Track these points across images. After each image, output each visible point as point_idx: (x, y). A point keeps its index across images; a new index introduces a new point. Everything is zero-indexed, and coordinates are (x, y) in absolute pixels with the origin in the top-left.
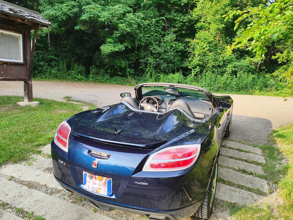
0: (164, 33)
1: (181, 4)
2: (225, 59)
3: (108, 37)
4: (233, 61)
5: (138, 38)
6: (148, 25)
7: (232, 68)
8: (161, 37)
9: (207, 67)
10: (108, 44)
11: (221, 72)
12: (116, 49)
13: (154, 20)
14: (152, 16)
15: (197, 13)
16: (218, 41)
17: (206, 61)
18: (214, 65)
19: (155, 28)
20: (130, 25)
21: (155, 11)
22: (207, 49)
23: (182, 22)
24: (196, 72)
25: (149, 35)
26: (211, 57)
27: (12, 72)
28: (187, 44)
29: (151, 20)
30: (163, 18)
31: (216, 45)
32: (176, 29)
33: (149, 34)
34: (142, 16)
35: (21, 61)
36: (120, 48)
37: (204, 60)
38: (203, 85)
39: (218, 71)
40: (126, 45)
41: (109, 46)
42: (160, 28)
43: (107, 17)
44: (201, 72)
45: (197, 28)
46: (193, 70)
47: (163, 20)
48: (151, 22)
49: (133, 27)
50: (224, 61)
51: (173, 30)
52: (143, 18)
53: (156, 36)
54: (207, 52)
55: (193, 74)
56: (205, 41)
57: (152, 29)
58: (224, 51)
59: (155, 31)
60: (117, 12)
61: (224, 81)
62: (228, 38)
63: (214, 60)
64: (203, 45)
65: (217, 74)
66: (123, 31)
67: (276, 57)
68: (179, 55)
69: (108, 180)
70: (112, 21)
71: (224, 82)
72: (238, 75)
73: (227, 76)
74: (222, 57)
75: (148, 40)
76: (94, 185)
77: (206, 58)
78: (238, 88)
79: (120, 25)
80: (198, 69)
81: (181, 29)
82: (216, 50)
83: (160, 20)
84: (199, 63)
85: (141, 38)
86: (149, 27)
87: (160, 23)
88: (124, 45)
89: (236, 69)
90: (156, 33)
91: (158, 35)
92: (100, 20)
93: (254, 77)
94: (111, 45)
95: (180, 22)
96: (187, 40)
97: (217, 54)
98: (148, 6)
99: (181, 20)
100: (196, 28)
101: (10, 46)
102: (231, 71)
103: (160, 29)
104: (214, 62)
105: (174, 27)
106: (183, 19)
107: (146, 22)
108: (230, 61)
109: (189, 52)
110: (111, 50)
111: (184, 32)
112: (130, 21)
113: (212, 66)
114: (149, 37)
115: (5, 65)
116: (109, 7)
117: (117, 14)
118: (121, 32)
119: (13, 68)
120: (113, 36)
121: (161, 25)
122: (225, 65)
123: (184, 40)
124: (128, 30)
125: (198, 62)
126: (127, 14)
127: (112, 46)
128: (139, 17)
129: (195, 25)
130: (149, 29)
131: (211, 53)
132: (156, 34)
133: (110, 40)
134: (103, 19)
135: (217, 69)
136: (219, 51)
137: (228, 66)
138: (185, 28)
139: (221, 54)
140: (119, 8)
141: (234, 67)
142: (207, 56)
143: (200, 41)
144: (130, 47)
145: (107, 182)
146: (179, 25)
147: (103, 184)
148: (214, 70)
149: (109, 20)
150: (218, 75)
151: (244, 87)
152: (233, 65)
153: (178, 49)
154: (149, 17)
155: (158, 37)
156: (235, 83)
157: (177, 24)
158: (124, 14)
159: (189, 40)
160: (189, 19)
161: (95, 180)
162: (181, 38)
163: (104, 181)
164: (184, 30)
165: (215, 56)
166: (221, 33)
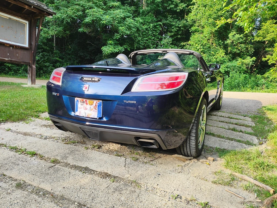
0: (161, 37)
1: (177, 10)
2: (218, 60)
3: (109, 40)
4: (226, 62)
5: (137, 40)
6: (146, 29)
7: (225, 69)
8: (158, 40)
10: (109, 46)
12: (116, 50)
13: (152, 25)
14: (150, 21)
15: (191, 18)
16: (211, 44)
19: (153, 32)
20: (129, 28)
21: (153, 17)
22: (201, 50)
23: (178, 27)
25: (147, 39)
26: (205, 58)
27: (17, 55)
29: (149, 25)
30: (160, 23)
31: (209, 47)
32: (172, 34)
33: (147, 37)
34: (141, 21)
35: (27, 45)
36: (120, 49)
40: (126, 47)
41: (109, 47)
42: (157, 32)
43: (109, 20)
45: (192, 32)
47: (160, 25)
48: (149, 27)
49: (132, 31)
50: (217, 62)
51: (169, 34)
52: (142, 23)
53: (153, 39)
56: (199, 42)
57: (150, 33)
58: (217, 53)
59: (152, 35)
60: (117, 16)
62: (220, 41)
63: (208, 61)
64: (197, 47)
66: (123, 34)
67: (266, 59)
69: (98, 102)
70: (113, 24)
72: (231, 75)
74: (215, 58)
75: (146, 43)
76: (85, 110)
78: (231, 87)
79: (120, 28)
81: (176, 34)
82: (209, 51)
83: (157, 25)
85: (139, 41)
86: (147, 31)
87: (158, 28)
88: (124, 48)
89: (229, 69)
90: (154, 36)
91: (155, 39)
92: (101, 23)
93: (246, 76)
94: (111, 46)
95: (176, 27)
96: (182, 44)
97: (210, 56)
98: (146, 13)
99: (177, 25)
100: (190, 31)
101: (17, 31)
102: (224, 71)
103: (157, 34)
105: (171, 32)
106: (179, 24)
107: (145, 27)
108: (223, 62)
110: (112, 51)
111: (179, 36)
112: (130, 25)
114: (147, 40)
115: (11, 48)
116: (110, 12)
117: (118, 18)
118: (121, 34)
119: (19, 51)
120: (114, 38)
121: (159, 30)
123: (180, 44)
124: (128, 32)
126: (127, 19)
127: (113, 47)
128: (138, 22)
129: (190, 29)
130: (147, 33)
131: (205, 55)
132: (153, 38)
133: (110, 42)
134: (104, 22)
136: (212, 53)
138: (180, 33)
139: (214, 55)
140: (119, 12)
141: (227, 67)
143: (194, 43)
144: (129, 50)
145: (97, 104)
146: (175, 30)
147: (93, 108)
149: (110, 23)
151: (236, 85)
152: (226, 66)
154: (147, 22)
155: (155, 41)
156: (228, 82)
157: (173, 29)
158: (124, 19)
159: (184, 44)
160: (184, 24)
161: (86, 106)
162: (176, 42)
163: (94, 104)
164: (179, 35)
165: (209, 58)
166: (214, 37)
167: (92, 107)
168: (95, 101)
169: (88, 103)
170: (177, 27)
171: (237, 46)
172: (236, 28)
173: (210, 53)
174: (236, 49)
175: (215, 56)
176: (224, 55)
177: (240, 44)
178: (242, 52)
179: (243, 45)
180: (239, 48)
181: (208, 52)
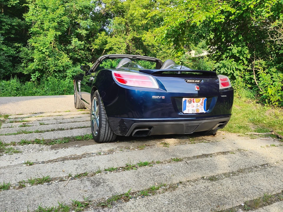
1: (7, 5)
2: (64, 64)
7: (72, 73)
9: (48, 72)
11: (62, 77)
17: (47, 66)
18: (55, 69)
22: (48, 53)
23: (11, 25)
24: (36, 77)
26: (51, 62)
28: (17, 49)
37: (44, 65)
38: (46, 90)
39: (59, 75)
44: (41, 76)
45: (31, 33)
46: (33, 75)
50: (63, 67)
54: (47, 57)
55: (33, 79)
58: (62, 57)
61: (68, 84)
62: (62, 46)
63: (54, 66)
64: (43, 49)
65: (59, 78)
68: (10, 60)
69: (204, 99)
71: (68, 86)
73: (69, 80)
74: (60, 62)
77: (46, 63)
80: (38, 74)
81: (8, 32)
84: (39, 67)
95: (7, 24)
96: (16, 45)
97: (56, 60)
99: (9, 23)
102: (71, 75)
104: (55, 67)
109: (20, 58)
111: (12, 36)
113: (53, 70)
122: (64, 71)
123: (13, 44)
125: (37, 67)
129: (29, 30)
131: (50, 59)
135: (58, 74)
136: (57, 57)
137: (68, 71)
138: (13, 32)
139: (59, 60)
141: (73, 72)
142: (47, 60)
143: (39, 46)
145: (203, 101)
146: (7, 27)
148: (56, 74)
150: (59, 80)
152: (72, 70)
153: (8, 53)
157: (4, 26)
159: (19, 46)
160: (19, 23)
161: (193, 104)
162: (8, 42)
163: (201, 102)
164: (12, 34)
165: (55, 62)
166: (56, 41)
167: (199, 104)
168: (201, 99)
169: (195, 101)
170: (9, 25)
171: (77, 52)
172: (76, 35)
173: (55, 57)
174: (77, 55)
175: (61, 60)
176: (69, 60)
177: (80, 50)
178: (82, 58)
179: (83, 52)
180: (80, 54)
181: (53, 56)
